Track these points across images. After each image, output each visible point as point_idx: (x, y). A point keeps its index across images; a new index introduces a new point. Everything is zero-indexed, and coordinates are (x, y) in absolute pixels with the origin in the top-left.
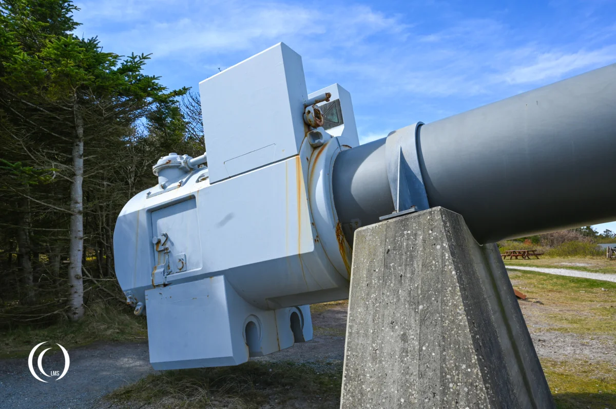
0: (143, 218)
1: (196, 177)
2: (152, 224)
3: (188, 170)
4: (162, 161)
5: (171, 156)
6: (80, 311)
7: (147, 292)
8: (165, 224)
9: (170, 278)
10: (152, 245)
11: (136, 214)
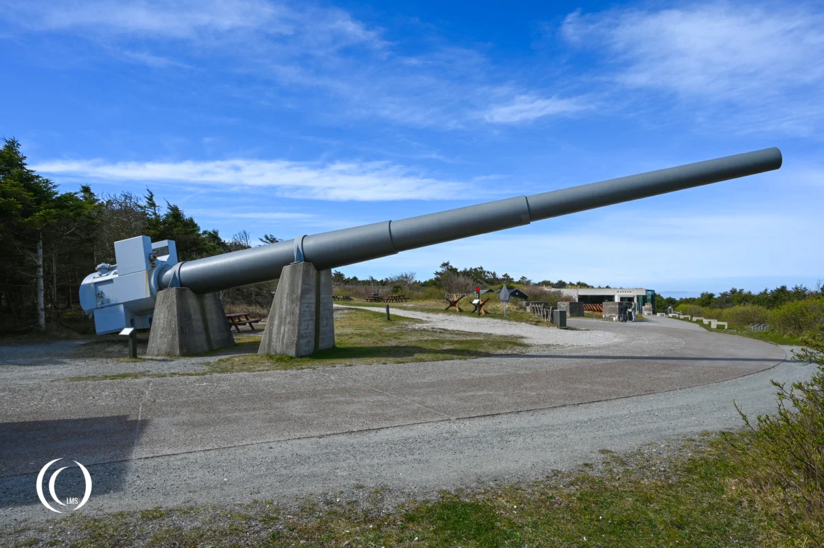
0: (93, 286)
1: (113, 272)
2: (96, 288)
3: (110, 269)
4: (98, 266)
5: (102, 264)
6: (44, 326)
7: (94, 311)
8: (101, 288)
9: (104, 305)
10: (96, 295)
11: (89, 284)
